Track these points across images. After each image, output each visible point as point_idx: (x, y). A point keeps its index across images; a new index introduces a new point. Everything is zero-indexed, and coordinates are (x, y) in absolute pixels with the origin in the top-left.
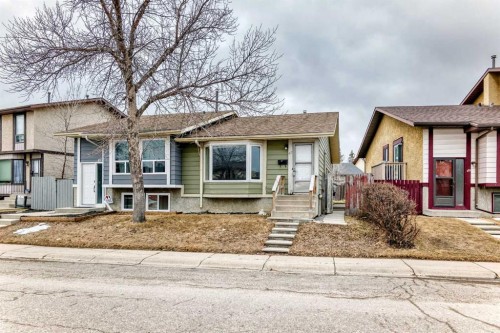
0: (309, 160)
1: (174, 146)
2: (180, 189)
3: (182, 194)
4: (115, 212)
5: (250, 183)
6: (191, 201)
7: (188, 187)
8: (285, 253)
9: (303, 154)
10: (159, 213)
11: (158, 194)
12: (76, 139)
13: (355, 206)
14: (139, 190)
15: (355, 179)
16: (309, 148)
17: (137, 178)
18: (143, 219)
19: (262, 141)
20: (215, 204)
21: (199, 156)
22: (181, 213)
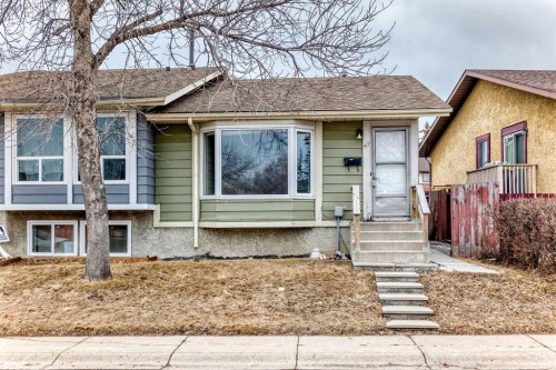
2: (152, 212)
3: (157, 221)
5: (296, 200)
6: (174, 235)
7: (167, 208)
9: (390, 147)
13: (467, 240)
15: (468, 193)
17: (96, 190)
18: (106, 274)
19: (314, 122)
20: (224, 240)
21: (191, 150)
22: (155, 258)
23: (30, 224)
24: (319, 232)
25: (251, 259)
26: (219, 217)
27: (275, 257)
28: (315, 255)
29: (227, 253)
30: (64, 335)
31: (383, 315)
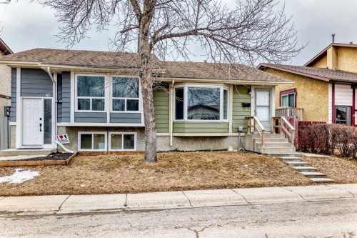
0: (267, 104)
5: (222, 123)
6: (159, 140)
9: (262, 98)
16: (267, 93)
20: (184, 142)
23: (80, 133)
24: (231, 138)
25: (198, 152)
26: (186, 131)
27: (209, 151)
28: (231, 149)
29: (186, 149)
31: (305, 176)
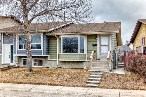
0: (107, 44)
1: (45, 37)
2: (48, 57)
3: (49, 59)
4: (18, 67)
5: (80, 54)
6: (53, 62)
7: (51, 56)
8: (96, 87)
9: (104, 41)
10: (38, 68)
11: (38, 59)
12: (1, 34)
13: (129, 66)
14: (29, 57)
15: (129, 53)
16: (107, 38)
17: (28, 51)
18: (31, 70)
19: (85, 35)
20: (64, 64)
21: (56, 42)
22: (48, 68)
25: (70, 69)
28: (85, 68)
29: (65, 67)
30: (16, 83)
31: (87, 83)
